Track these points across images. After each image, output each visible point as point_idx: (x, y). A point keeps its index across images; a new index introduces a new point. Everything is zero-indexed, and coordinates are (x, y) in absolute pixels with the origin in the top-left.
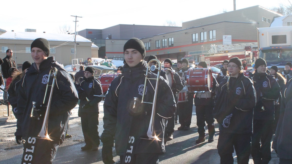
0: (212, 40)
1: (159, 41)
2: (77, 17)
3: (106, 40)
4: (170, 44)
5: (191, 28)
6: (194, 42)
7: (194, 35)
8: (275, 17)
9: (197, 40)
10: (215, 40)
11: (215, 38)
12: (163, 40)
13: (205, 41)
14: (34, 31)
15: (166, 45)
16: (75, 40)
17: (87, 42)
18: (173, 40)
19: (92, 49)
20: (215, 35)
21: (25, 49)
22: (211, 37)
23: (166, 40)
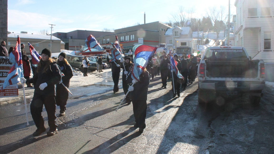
0: (132, 41)
1: (101, 40)
2: (52, 25)
3: (69, 39)
4: (107, 42)
5: (120, 33)
6: (121, 41)
7: (121, 37)
8: (168, 28)
9: (123, 40)
10: (134, 40)
11: (134, 39)
12: (103, 40)
13: (128, 41)
14: (26, 33)
15: (105, 43)
16: (51, 38)
17: (58, 40)
18: (109, 40)
19: (61, 44)
20: (133, 37)
22: (131, 39)
23: (105, 40)
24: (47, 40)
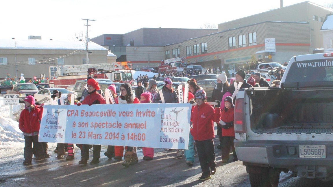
0: (252, 45)
1: (190, 47)
2: (89, 21)
3: (127, 47)
4: (203, 51)
5: (227, 31)
6: (231, 47)
7: (230, 39)
8: (328, 15)
9: (234, 45)
10: (256, 44)
11: (256, 42)
12: (195, 46)
13: (243, 46)
14: (39, 38)
15: (198, 52)
16: (87, 48)
17: (102, 49)
18: (206, 45)
19: (108, 58)
20: (255, 38)
21: (28, 60)
22: (251, 41)
23: (198, 45)
24: (79, 50)
